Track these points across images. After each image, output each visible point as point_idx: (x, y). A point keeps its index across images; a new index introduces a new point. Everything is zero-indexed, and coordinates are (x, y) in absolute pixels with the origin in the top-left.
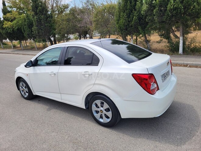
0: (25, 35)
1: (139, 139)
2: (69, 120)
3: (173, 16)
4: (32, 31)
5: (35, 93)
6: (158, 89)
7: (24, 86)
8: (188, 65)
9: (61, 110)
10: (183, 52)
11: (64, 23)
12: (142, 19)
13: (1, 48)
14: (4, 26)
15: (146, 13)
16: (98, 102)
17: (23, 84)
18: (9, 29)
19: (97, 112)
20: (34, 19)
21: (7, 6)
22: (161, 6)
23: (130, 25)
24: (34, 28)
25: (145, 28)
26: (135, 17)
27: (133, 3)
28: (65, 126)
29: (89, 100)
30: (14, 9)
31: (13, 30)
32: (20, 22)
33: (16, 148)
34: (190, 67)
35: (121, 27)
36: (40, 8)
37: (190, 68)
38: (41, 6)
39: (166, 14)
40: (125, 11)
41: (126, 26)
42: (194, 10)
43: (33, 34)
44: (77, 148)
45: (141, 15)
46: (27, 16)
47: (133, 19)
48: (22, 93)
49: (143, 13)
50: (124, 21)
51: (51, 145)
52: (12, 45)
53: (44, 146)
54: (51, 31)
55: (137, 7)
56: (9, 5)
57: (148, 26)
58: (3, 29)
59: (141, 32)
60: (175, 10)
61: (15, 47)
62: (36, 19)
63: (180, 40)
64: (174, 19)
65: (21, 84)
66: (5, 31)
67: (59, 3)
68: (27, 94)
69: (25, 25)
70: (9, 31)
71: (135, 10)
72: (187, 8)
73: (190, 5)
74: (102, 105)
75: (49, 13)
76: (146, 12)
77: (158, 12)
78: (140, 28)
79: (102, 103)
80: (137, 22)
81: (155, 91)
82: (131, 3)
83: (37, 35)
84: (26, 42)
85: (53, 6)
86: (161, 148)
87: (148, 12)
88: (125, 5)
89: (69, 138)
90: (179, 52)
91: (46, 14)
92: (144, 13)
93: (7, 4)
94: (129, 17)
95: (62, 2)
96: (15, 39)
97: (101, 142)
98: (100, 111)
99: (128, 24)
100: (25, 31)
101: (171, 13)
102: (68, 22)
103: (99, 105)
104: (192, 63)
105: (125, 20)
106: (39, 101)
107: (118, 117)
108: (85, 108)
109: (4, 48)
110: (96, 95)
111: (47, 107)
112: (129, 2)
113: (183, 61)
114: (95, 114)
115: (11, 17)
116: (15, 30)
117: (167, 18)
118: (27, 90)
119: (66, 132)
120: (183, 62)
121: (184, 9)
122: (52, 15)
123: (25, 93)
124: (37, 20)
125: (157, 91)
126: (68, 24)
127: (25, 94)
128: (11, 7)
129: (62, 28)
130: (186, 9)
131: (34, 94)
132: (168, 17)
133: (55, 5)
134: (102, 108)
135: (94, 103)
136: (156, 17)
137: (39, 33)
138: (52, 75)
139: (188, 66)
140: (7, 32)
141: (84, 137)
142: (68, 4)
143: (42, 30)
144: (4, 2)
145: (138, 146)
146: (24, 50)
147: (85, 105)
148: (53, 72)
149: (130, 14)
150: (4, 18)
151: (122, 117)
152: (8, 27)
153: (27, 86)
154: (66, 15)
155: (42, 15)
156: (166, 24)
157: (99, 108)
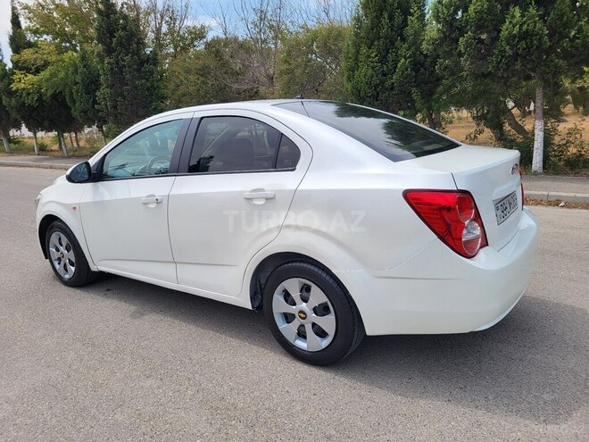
0: (75, 113)
1: (422, 402)
2: (198, 344)
3: (516, 55)
4: (95, 102)
5: (98, 264)
6: (485, 244)
7: (64, 244)
8: (560, 201)
9: (176, 317)
10: (544, 168)
11: (192, 78)
12: (422, 65)
13: (4, 151)
14: (14, 87)
15: (435, 50)
16: (293, 286)
17: (60, 239)
18: (29, 94)
19: (288, 318)
20: (102, 67)
21: (23, 28)
22: (480, 27)
23: (388, 84)
24: (103, 92)
25: (431, 95)
26: (403, 60)
27: (398, 19)
28: (187, 361)
29: (263, 282)
30: (45, 36)
31: (40, 99)
32: (62, 75)
33: (29, 421)
34: (567, 206)
35: (359, 91)
36: (121, 33)
37: (569, 210)
38: (124, 29)
39: (496, 52)
40: (372, 44)
41: (376, 86)
42: (578, 38)
43: (98, 111)
44: (224, 424)
45: (421, 53)
46: (83, 58)
47: (396, 66)
48: (57, 266)
49: (428, 50)
50: (370, 72)
51: (140, 415)
52: (37, 143)
53: (119, 417)
54: (151, 102)
55: (409, 31)
56: (31, 25)
57: (440, 88)
58: (11, 93)
59: (418, 105)
60: (525, 39)
61: (43, 149)
62: (110, 66)
63: (536, 132)
64: (518, 66)
65: (54, 238)
66: (16, 101)
67: (178, 22)
68: (73, 269)
69: (76, 84)
70: (28, 102)
71: (403, 40)
72: (560, 33)
73: (568, 25)
74: (305, 294)
75: (148, 51)
76: (438, 43)
77: (471, 44)
78: (415, 94)
79: (306, 289)
80: (407, 75)
81: (475, 249)
82: (391, 18)
83: (108, 115)
84: (76, 137)
85: (158, 30)
86: (494, 428)
87: (440, 45)
88: (376, 25)
89: (200, 396)
90: (533, 166)
91: (138, 52)
92: (430, 47)
93: (24, 23)
94: (383, 60)
95: (186, 20)
96: (46, 123)
97: (299, 408)
98: (297, 315)
99: (382, 83)
100: (74, 102)
101: (512, 47)
102: (202, 76)
103: (296, 295)
104: (573, 195)
105: (373, 68)
106: (108, 290)
107: (356, 332)
108: (249, 306)
109: (11, 152)
110: (288, 263)
111: (133, 308)
112: (386, 16)
113: (546, 189)
114: (282, 326)
115: (35, 60)
116: (45, 98)
117: (498, 63)
118: (71, 255)
119: (189, 379)
120: (546, 193)
121: (551, 36)
122: (157, 54)
123: (65, 265)
124: (112, 69)
125: (481, 247)
126: (203, 82)
127: (66, 270)
128: (35, 32)
129: (184, 95)
130: (556, 37)
131: (93, 268)
132: (501, 60)
133: (165, 29)
134: (304, 304)
135: (279, 289)
136: (467, 60)
137: (115, 107)
138: (150, 206)
139: (562, 204)
140: (24, 103)
141: (246, 392)
142: (203, 27)
143: (124, 98)
144: (17, 17)
145: (417, 420)
146: (69, 157)
147: (251, 298)
148: (153, 196)
149: (388, 52)
150: (16, 64)
151: (369, 332)
152: (24, 89)
153: (74, 245)
154: (198, 56)
155: (126, 55)
156: (494, 81)
157: (294, 304)
